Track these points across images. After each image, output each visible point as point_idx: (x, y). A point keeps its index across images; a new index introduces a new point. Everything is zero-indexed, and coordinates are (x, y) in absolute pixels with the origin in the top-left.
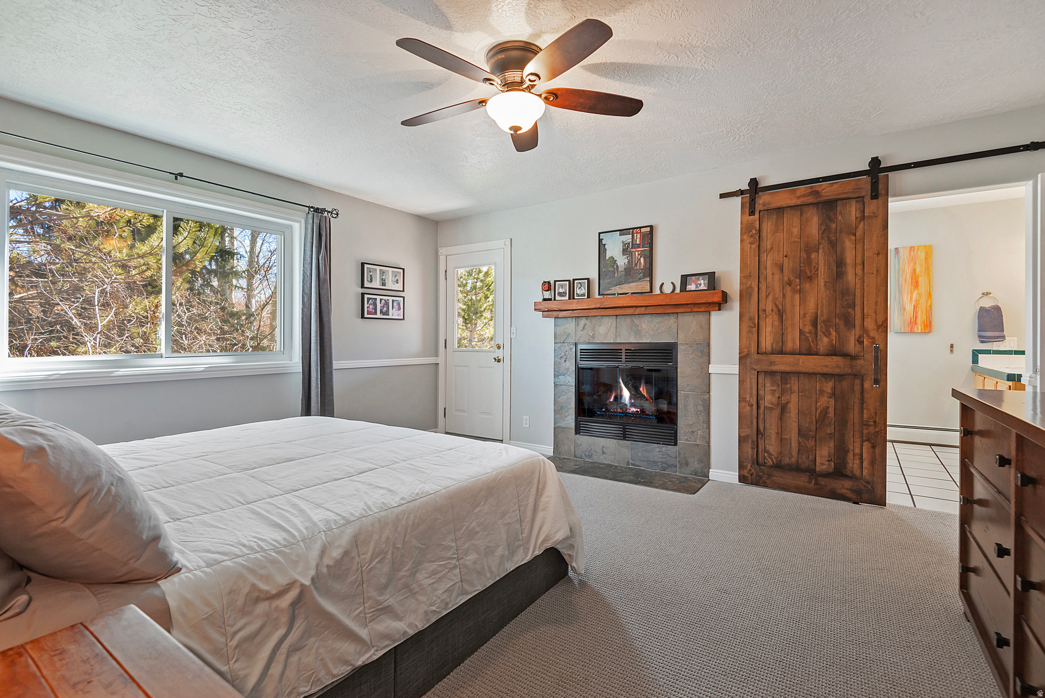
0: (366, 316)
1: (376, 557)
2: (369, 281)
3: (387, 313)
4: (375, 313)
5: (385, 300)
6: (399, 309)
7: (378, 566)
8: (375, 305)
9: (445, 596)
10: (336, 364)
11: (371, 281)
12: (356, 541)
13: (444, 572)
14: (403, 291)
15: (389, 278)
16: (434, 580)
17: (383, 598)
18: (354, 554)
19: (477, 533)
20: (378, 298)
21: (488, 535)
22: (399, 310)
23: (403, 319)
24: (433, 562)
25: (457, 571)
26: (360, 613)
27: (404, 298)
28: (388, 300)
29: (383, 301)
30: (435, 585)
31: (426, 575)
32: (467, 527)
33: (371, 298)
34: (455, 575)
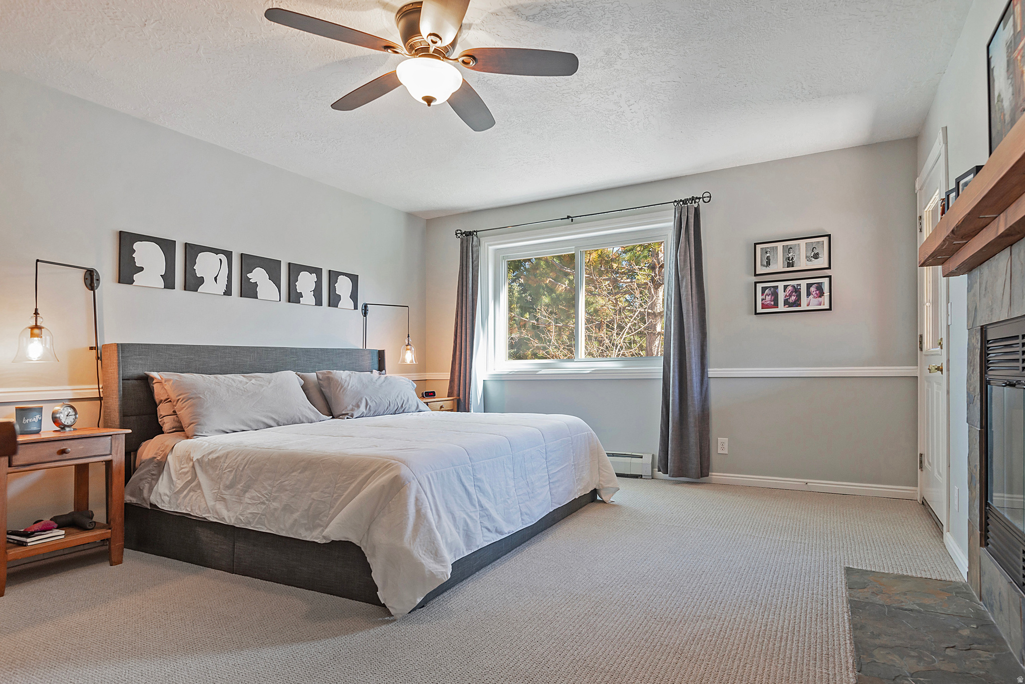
0: (759, 310)
1: (229, 468)
2: (764, 266)
3: (797, 303)
4: (776, 305)
5: (793, 286)
6: (821, 294)
7: (228, 473)
8: (775, 295)
9: (249, 516)
10: (712, 372)
11: (768, 264)
12: (227, 455)
13: (257, 502)
14: (829, 268)
15: (799, 254)
16: (251, 502)
17: (225, 492)
18: (222, 460)
19: (287, 490)
20: (781, 285)
21: (293, 497)
22: (820, 297)
23: (830, 309)
24: (256, 491)
25: (264, 507)
26: (216, 492)
27: (830, 277)
28: (800, 285)
29: (790, 288)
30: (250, 506)
31: (249, 497)
32: (281, 482)
33: (767, 288)
34: (261, 508)
